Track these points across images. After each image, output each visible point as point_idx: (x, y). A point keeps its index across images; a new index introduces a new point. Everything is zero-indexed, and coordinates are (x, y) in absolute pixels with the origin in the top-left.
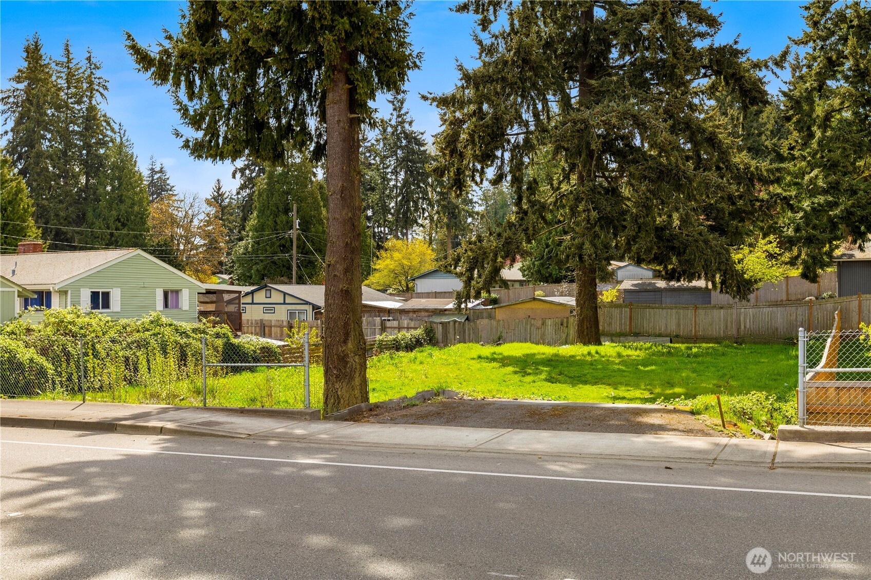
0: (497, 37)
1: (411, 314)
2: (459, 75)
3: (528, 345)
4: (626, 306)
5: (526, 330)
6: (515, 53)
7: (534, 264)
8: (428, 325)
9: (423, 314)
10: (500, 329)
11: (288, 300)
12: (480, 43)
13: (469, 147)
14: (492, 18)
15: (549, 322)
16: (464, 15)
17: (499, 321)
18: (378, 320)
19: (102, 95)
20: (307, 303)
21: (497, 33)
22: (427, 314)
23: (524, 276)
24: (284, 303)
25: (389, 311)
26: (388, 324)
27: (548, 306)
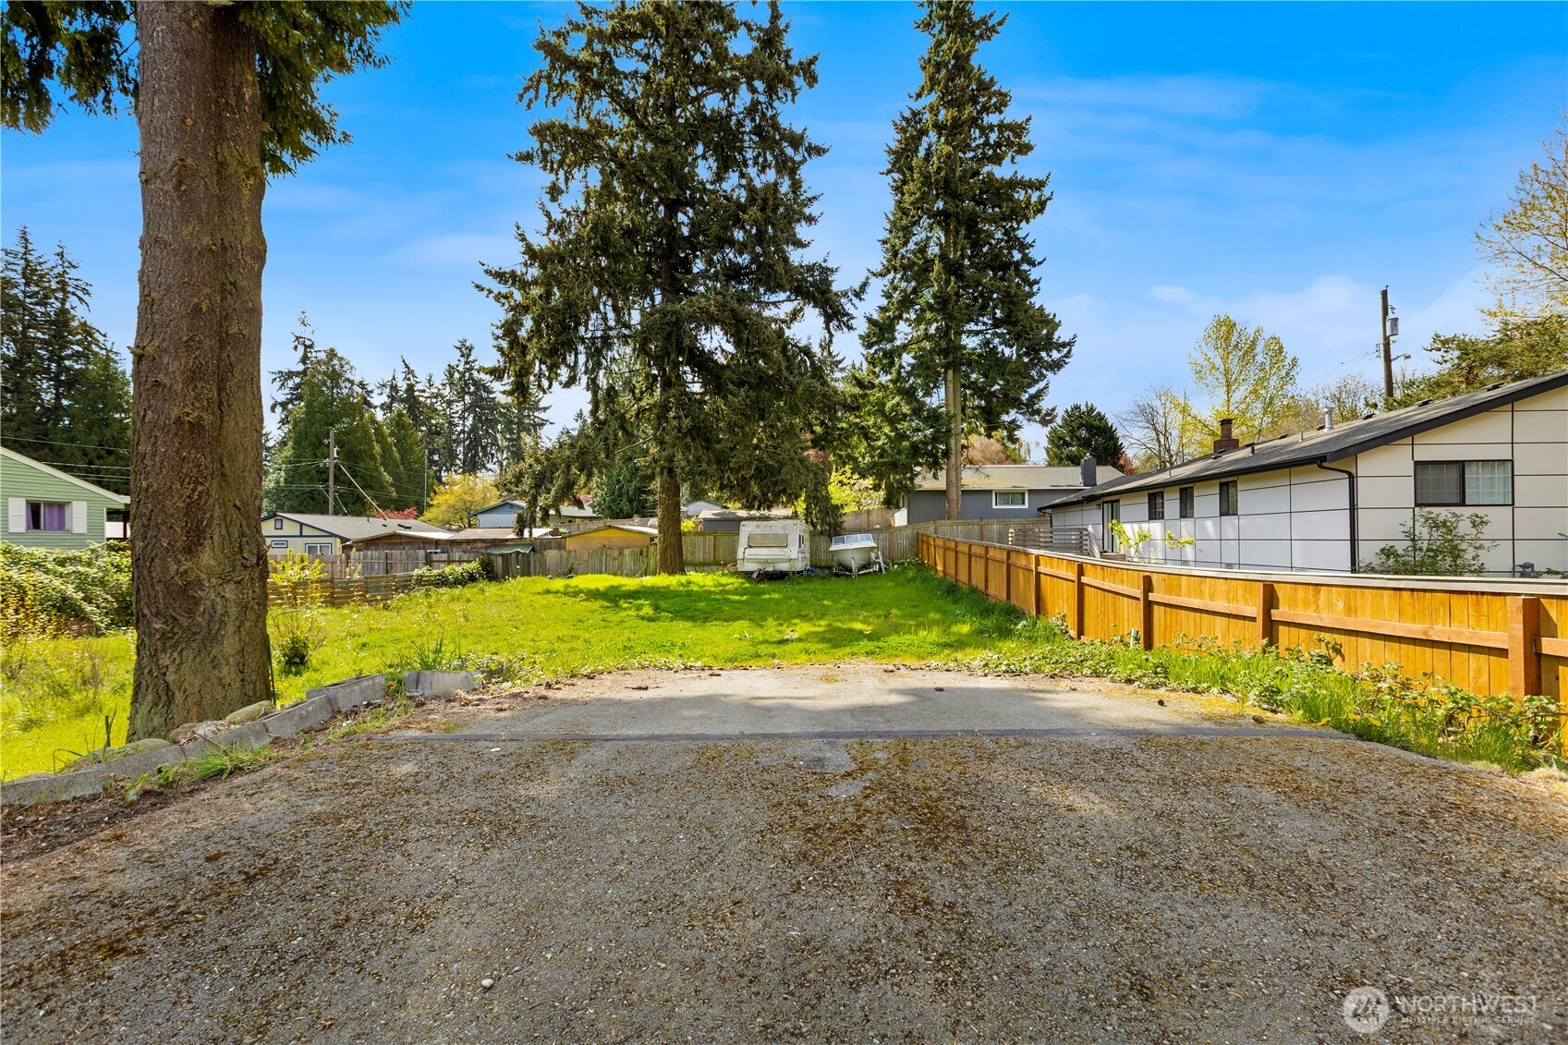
0: (569, 214)
1: (464, 546)
2: (521, 247)
3: (604, 576)
4: (710, 534)
5: (601, 560)
6: (592, 228)
7: (604, 500)
8: (485, 557)
9: (479, 545)
10: (571, 561)
11: (306, 531)
12: (548, 214)
13: (535, 340)
14: (563, 186)
15: (627, 552)
16: (525, 167)
17: (570, 551)
18: (421, 553)
19: (80, 299)
20: (332, 535)
21: (569, 209)
22: (484, 545)
23: (594, 512)
24: (301, 536)
25: (437, 543)
26: (435, 557)
27: (626, 534)
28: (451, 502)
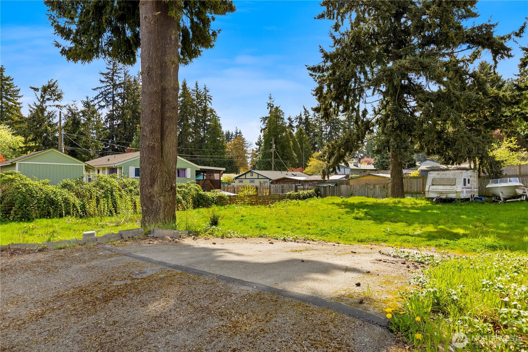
0: (343, 35)
1: (310, 183)
2: (322, 55)
3: (364, 197)
4: (420, 178)
5: (365, 190)
6: (352, 39)
7: (379, 161)
8: (317, 188)
9: (315, 182)
10: (352, 190)
11: (260, 177)
12: (334, 38)
13: (329, 94)
14: (340, 23)
15: (377, 186)
16: (322, 20)
17: (351, 186)
18: (294, 185)
20: (267, 178)
21: (344, 33)
22: (317, 182)
23: (375, 167)
24: (258, 178)
25: (300, 181)
26: (299, 187)
27: (377, 178)
28: (315, 164)
